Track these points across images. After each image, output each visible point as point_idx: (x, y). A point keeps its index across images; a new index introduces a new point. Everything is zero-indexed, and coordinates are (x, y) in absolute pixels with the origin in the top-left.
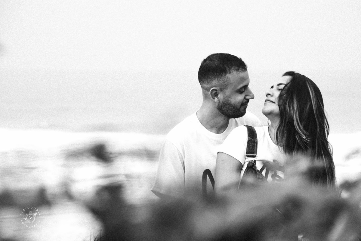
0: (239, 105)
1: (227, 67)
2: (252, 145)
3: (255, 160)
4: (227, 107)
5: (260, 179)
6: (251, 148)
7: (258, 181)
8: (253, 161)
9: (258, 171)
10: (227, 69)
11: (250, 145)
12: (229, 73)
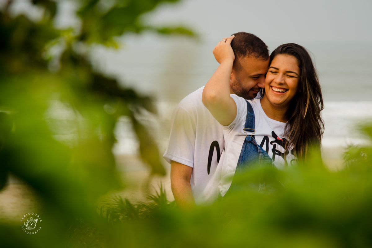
0: (249, 89)
1: (247, 50)
2: (251, 119)
3: (253, 135)
4: (237, 87)
5: (261, 153)
6: (250, 122)
7: (259, 155)
8: (251, 135)
9: (258, 145)
10: (248, 52)
11: (249, 118)
12: (247, 57)
